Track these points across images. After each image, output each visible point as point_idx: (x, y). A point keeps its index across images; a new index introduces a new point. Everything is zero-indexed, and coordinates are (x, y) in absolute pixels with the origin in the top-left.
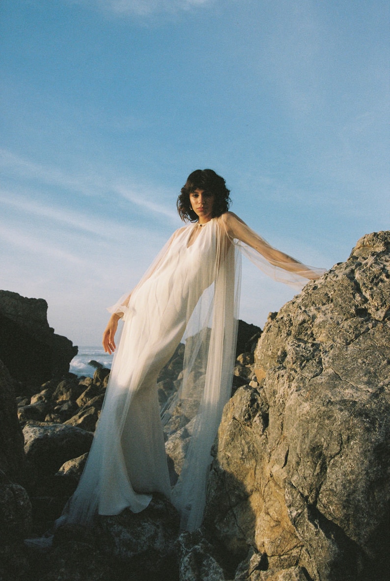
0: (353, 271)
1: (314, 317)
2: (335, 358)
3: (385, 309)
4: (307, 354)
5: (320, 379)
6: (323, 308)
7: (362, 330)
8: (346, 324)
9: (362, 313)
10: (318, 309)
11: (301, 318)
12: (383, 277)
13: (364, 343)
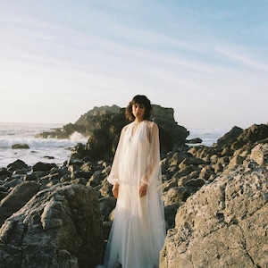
0: (226, 184)
1: (197, 212)
2: (196, 244)
3: (231, 217)
4: (184, 237)
5: (183, 256)
6: (202, 207)
7: (215, 228)
8: (209, 221)
9: (220, 216)
10: (199, 207)
11: (190, 211)
12: (239, 192)
13: (213, 237)
